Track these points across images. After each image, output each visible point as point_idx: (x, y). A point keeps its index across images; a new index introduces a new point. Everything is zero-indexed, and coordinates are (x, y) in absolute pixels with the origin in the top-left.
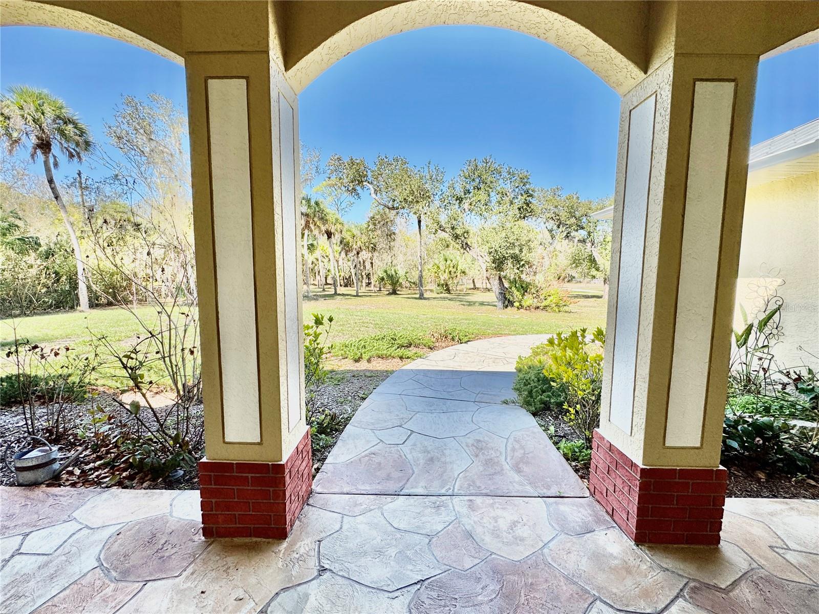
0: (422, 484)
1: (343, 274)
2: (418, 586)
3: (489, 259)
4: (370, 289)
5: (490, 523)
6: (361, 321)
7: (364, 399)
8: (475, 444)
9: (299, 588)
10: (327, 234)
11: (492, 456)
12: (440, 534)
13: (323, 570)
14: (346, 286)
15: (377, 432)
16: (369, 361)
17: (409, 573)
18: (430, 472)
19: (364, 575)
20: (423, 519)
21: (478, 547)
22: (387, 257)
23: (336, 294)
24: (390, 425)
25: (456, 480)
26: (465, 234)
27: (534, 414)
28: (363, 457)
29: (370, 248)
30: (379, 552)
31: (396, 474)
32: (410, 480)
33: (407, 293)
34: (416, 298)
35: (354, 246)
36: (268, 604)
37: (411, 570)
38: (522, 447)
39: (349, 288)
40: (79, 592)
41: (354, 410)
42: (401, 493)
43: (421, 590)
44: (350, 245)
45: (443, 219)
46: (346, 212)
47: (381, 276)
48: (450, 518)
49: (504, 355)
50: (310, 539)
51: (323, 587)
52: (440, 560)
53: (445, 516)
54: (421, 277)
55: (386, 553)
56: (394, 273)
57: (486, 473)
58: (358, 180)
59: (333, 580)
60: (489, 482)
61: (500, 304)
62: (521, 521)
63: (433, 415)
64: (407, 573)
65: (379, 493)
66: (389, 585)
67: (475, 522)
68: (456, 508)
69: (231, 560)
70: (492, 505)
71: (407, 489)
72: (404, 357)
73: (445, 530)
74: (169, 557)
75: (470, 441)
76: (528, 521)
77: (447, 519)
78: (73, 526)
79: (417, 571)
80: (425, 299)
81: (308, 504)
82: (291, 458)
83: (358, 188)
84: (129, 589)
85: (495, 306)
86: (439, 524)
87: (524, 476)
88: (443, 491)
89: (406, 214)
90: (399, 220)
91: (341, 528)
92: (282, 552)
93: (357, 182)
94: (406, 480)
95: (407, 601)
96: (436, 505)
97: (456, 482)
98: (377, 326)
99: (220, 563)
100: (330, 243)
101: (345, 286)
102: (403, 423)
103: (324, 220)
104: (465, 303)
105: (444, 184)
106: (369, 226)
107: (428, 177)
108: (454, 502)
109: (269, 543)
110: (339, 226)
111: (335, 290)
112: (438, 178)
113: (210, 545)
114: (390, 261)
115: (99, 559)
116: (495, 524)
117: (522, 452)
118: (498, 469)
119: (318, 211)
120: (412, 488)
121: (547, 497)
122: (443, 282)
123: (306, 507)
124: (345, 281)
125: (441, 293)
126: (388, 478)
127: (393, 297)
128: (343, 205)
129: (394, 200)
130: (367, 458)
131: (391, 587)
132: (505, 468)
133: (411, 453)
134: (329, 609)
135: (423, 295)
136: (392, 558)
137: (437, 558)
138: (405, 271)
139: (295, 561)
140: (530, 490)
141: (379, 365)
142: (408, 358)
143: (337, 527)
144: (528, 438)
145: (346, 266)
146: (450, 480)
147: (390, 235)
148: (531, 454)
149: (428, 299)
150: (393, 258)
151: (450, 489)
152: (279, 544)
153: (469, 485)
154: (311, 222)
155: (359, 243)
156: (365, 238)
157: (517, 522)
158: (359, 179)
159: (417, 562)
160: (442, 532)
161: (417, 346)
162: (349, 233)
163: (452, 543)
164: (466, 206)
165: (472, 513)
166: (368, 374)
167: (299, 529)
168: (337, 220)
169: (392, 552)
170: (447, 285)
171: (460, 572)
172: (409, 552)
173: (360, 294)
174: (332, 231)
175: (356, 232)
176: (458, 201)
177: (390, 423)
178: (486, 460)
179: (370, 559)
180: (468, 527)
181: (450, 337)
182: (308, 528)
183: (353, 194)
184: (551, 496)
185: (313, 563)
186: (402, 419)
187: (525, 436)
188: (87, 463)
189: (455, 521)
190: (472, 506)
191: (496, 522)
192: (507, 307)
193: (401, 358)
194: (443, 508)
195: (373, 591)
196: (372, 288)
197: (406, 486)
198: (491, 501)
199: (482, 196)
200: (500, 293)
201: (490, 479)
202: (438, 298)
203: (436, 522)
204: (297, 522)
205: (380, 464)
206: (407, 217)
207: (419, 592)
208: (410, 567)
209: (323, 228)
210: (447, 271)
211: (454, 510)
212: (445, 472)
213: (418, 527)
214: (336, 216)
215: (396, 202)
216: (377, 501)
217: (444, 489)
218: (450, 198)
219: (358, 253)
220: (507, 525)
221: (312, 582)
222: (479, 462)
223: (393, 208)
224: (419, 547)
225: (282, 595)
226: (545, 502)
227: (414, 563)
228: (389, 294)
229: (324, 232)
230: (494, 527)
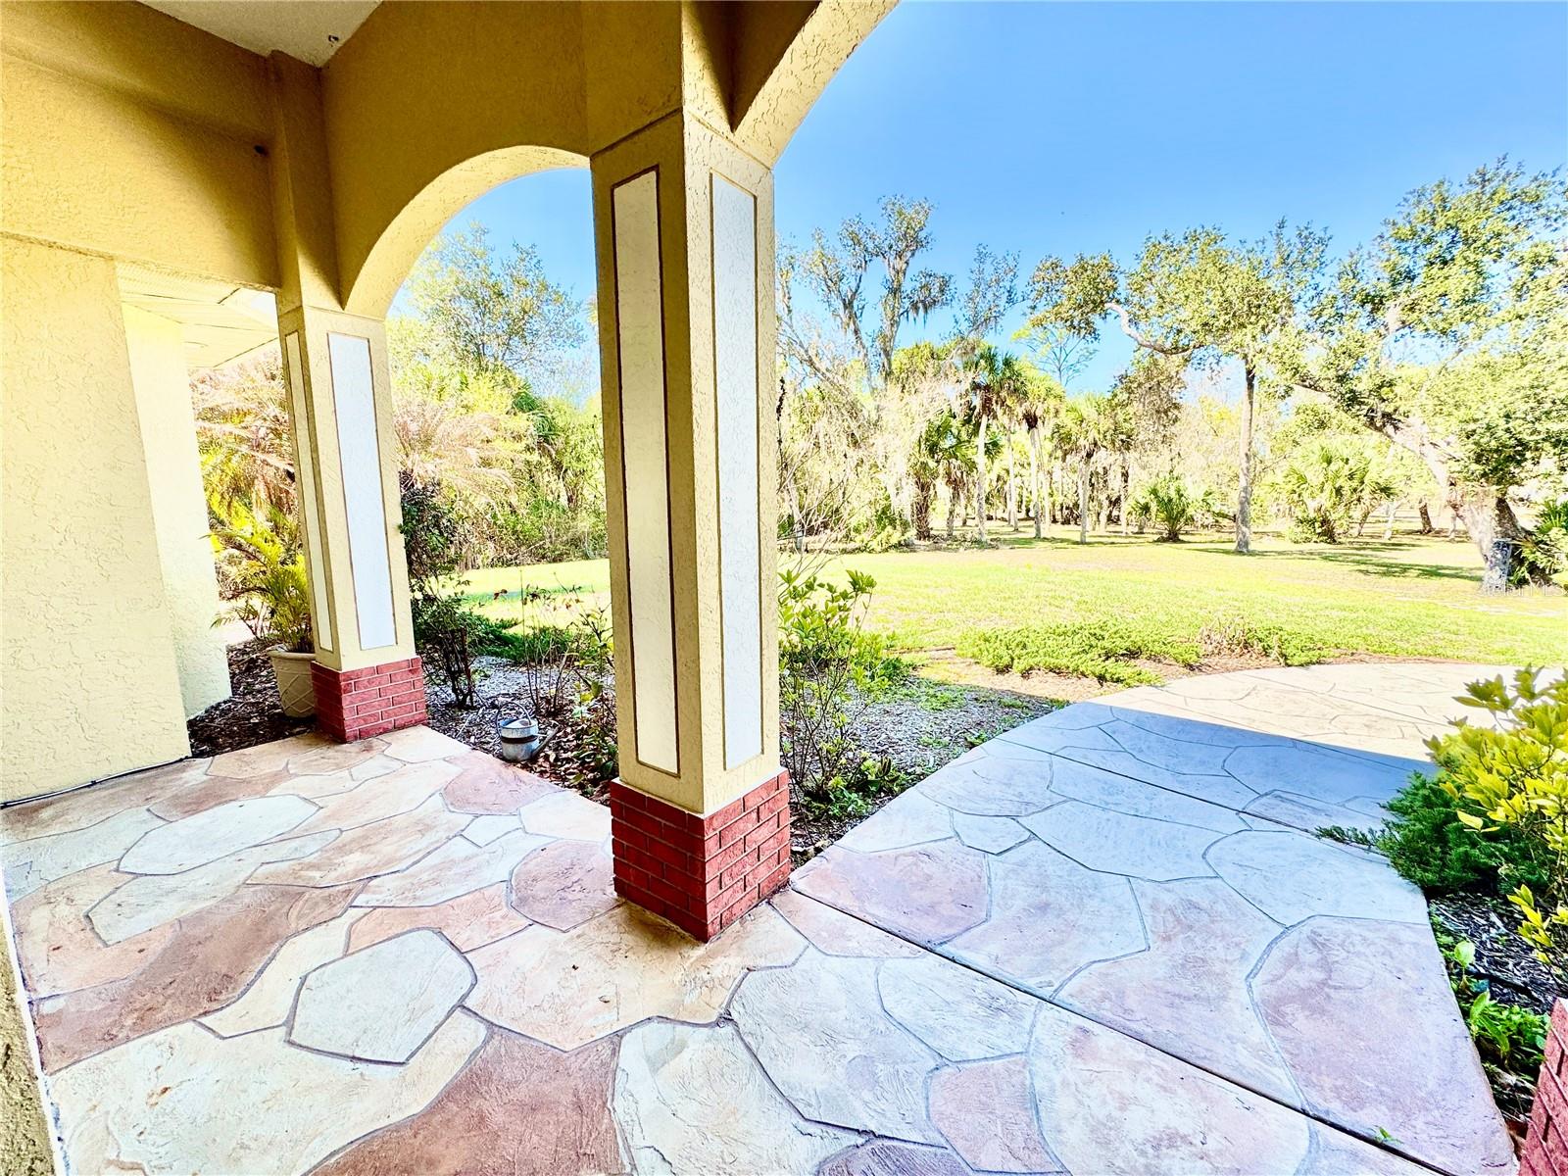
0: (994, 948)
1: (1059, 499)
2: (860, 1140)
3: (1464, 450)
4: (1118, 528)
5: (1104, 1103)
6: (1050, 594)
7: (972, 745)
8: (1178, 912)
9: (679, 1028)
10: (1028, 421)
11: (1212, 954)
12: (967, 1065)
13: (727, 1018)
14: (1066, 522)
15: (958, 817)
16: (1026, 674)
17: (858, 1104)
18: (1025, 932)
19: (781, 1063)
20: (950, 1019)
21: (1039, 1139)
22: (1160, 461)
23: (1038, 537)
24: (994, 809)
25: (1079, 971)
26: (1385, 389)
27: (1431, 893)
28: (905, 855)
29: (1118, 444)
30: (830, 1038)
31: (948, 909)
32: (974, 931)
33: (1209, 539)
34: (1227, 552)
35: (1082, 442)
36: (632, 1027)
37: (866, 1103)
38: (1327, 966)
39: (1072, 526)
40: (476, 902)
41: (940, 764)
42: (938, 949)
43: (860, 1152)
44: (1073, 438)
45: (1314, 358)
46: (1078, 371)
47: (1143, 501)
48: (1011, 1045)
49: (1420, 714)
50: (739, 959)
51: (710, 1046)
52: (935, 1117)
53: (1002, 1035)
54: (1245, 503)
55: (840, 1046)
56: (1173, 495)
57: (1169, 987)
58: (1094, 302)
59: (731, 1042)
60: (1166, 1011)
61: (1496, 576)
62: (1197, 1142)
63: (1105, 816)
64: (855, 1104)
65: (896, 931)
66: (810, 1105)
67: (1065, 1083)
68: (1038, 1032)
69: (629, 939)
70: (1135, 1067)
71: (955, 946)
72: (1108, 676)
73: (984, 1063)
74: (571, 902)
75: (1168, 899)
76: (1220, 1153)
77: (1000, 1042)
78: (514, 822)
79: (875, 1111)
80: (1252, 554)
81: (769, 903)
82: (725, 813)
83: (1095, 318)
84: (515, 923)
85: (1480, 579)
86: (978, 1045)
87: (1285, 1039)
88: (1030, 983)
89: (1211, 359)
90: (1189, 375)
91: (794, 964)
92: (692, 960)
93: (1091, 306)
94: (962, 928)
95: (822, 1155)
96: (995, 1005)
97: (1074, 975)
98: (1084, 606)
99: (615, 938)
100: (1032, 437)
101: (1063, 523)
102: (1024, 813)
103: (1020, 393)
104: (1371, 568)
105: (1324, 271)
106: (1116, 395)
107: (1275, 261)
108: (1041, 1017)
109: (683, 937)
110: (1052, 402)
111: (1038, 530)
112: (1307, 257)
113: (619, 906)
114: (1169, 469)
115: (511, 873)
116: (1116, 1114)
117: (1319, 976)
118: (1211, 989)
119: (1009, 378)
120: (966, 948)
121: (1332, 1125)
122: (1312, 515)
123: (764, 905)
124: (1066, 512)
125: (1307, 540)
126: (931, 909)
127: (1168, 547)
128: (1072, 359)
129: (1179, 331)
130: (911, 859)
131: (811, 1110)
132: (1232, 994)
133: (1006, 877)
134: (697, 1085)
135: (1247, 544)
136: (845, 1062)
137: (931, 1109)
138: (1205, 488)
139: (699, 983)
140: (1282, 1081)
141: (1042, 686)
142: (1118, 680)
143: (788, 960)
144: (1360, 948)
145: (1069, 481)
146: (1063, 966)
147: (1167, 411)
148: (1345, 994)
149: (1262, 554)
150: (1175, 461)
151: (1050, 984)
152: (694, 946)
153: (1105, 997)
154: (994, 399)
155: (1093, 434)
156: (1106, 424)
157: (1184, 1138)
158: (1097, 300)
159: (885, 1094)
160: (975, 1065)
161: (1154, 658)
162: (1072, 415)
163: (983, 1098)
164: (1392, 314)
165: (1070, 1058)
166: (1007, 700)
167: (734, 935)
168: (1049, 391)
169: (852, 1049)
170: (1325, 522)
171: (963, 1165)
172: (881, 1066)
173: (1088, 540)
174: (1038, 414)
175: (1089, 412)
176: (1369, 307)
177: (993, 806)
178: (1185, 958)
179: (807, 1041)
180: (1040, 1085)
181: (1258, 647)
182: (748, 941)
183: (1083, 332)
184: (1349, 1127)
185: (720, 998)
186: (1027, 803)
187: (1357, 939)
188: (566, 751)
189: (1019, 1056)
190: (1080, 1044)
191: (1123, 1108)
192: (1522, 582)
193: (1101, 678)
194: (1006, 1017)
195: (779, 1099)
196: (1122, 527)
197: (958, 941)
198: (1142, 1057)
199: (1458, 280)
200: (1497, 545)
201: (1172, 1005)
202: (1292, 553)
203: (970, 1037)
204: (736, 925)
205: (929, 877)
206: (1214, 366)
207: (856, 1150)
208: (867, 1096)
209: (1020, 411)
210: (1328, 487)
211: (1031, 1033)
212: (1062, 943)
213: (931, 1030)
214: (1047, 384)
215: (1182, 335)
216: (882, 946)
217: (1038, 979)
218: (1340, 303)
219: (1089, 455)
220: (1151, 1132)
221: (702, 1029)
222: (1165, 953)
223: (1176, 349)
224: (907, 1067)
225: (654, 1025)
226: (1313, 1135)
227: (879, 1093)
228: (1158, 541)
229: (1021, 416)
230: (1109, 1117)
